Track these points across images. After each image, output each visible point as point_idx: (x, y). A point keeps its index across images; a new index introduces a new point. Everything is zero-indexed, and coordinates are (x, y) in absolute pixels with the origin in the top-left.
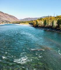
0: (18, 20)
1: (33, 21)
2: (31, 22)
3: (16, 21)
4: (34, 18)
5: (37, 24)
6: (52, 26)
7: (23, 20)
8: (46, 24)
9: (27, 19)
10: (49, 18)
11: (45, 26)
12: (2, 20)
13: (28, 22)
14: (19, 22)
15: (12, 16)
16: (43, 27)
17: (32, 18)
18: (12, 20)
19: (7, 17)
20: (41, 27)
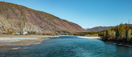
0: (84, 30)
2: (102, 33)
3: (79, 32)
4: (108, 27)
5: (108, 36)
6: (126, 38)
7: (91, 29)
9: (97, 28)
12: (57, 30)
13: (98, 33)
14: (83, 33)
15: (74, 24)
17: (105, 27)
18: (73, 30)
19: (65, 25)
20: (111, 41)
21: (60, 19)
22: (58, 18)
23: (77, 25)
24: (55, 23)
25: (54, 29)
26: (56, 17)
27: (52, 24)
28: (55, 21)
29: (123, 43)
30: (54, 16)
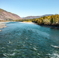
0: (21, 18)
1: (35, 19)
2: (34, 20)
3: (18, 19)
4: (36, 17)
5: (43, 22)
8: (53, 23)
9: (29, 17)
10: (57, 16)
11: (51, 24)
12: (6, 18)
13: (31, 20)
16: (49, 25)
17: (34, 16)
18: (15, 18)
19: (10, 15)
20: (47, 25)
21: (7, 12)
22: (6, 11)
23: (17, 15)
24: (4, 14)
25: (4, 18)
26: (5, 11)
27: (3, 15)
28: (4, 13)
29: (58, 27)
30: (3, 10)
